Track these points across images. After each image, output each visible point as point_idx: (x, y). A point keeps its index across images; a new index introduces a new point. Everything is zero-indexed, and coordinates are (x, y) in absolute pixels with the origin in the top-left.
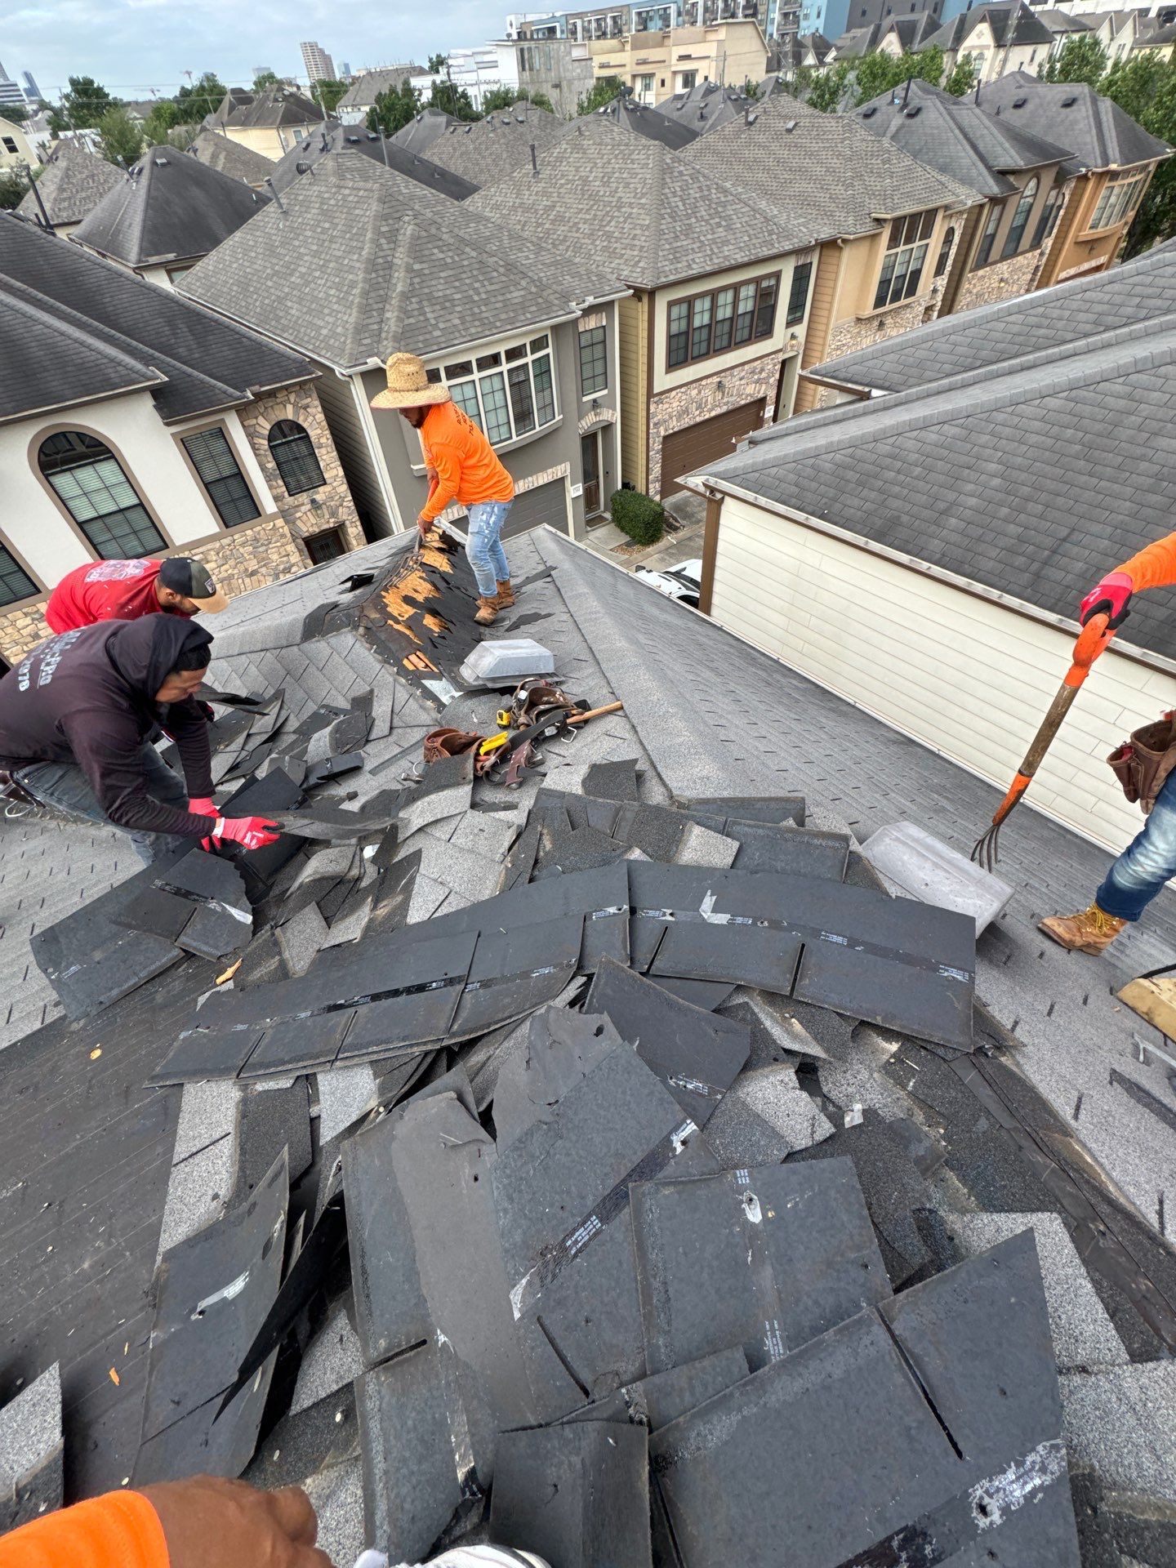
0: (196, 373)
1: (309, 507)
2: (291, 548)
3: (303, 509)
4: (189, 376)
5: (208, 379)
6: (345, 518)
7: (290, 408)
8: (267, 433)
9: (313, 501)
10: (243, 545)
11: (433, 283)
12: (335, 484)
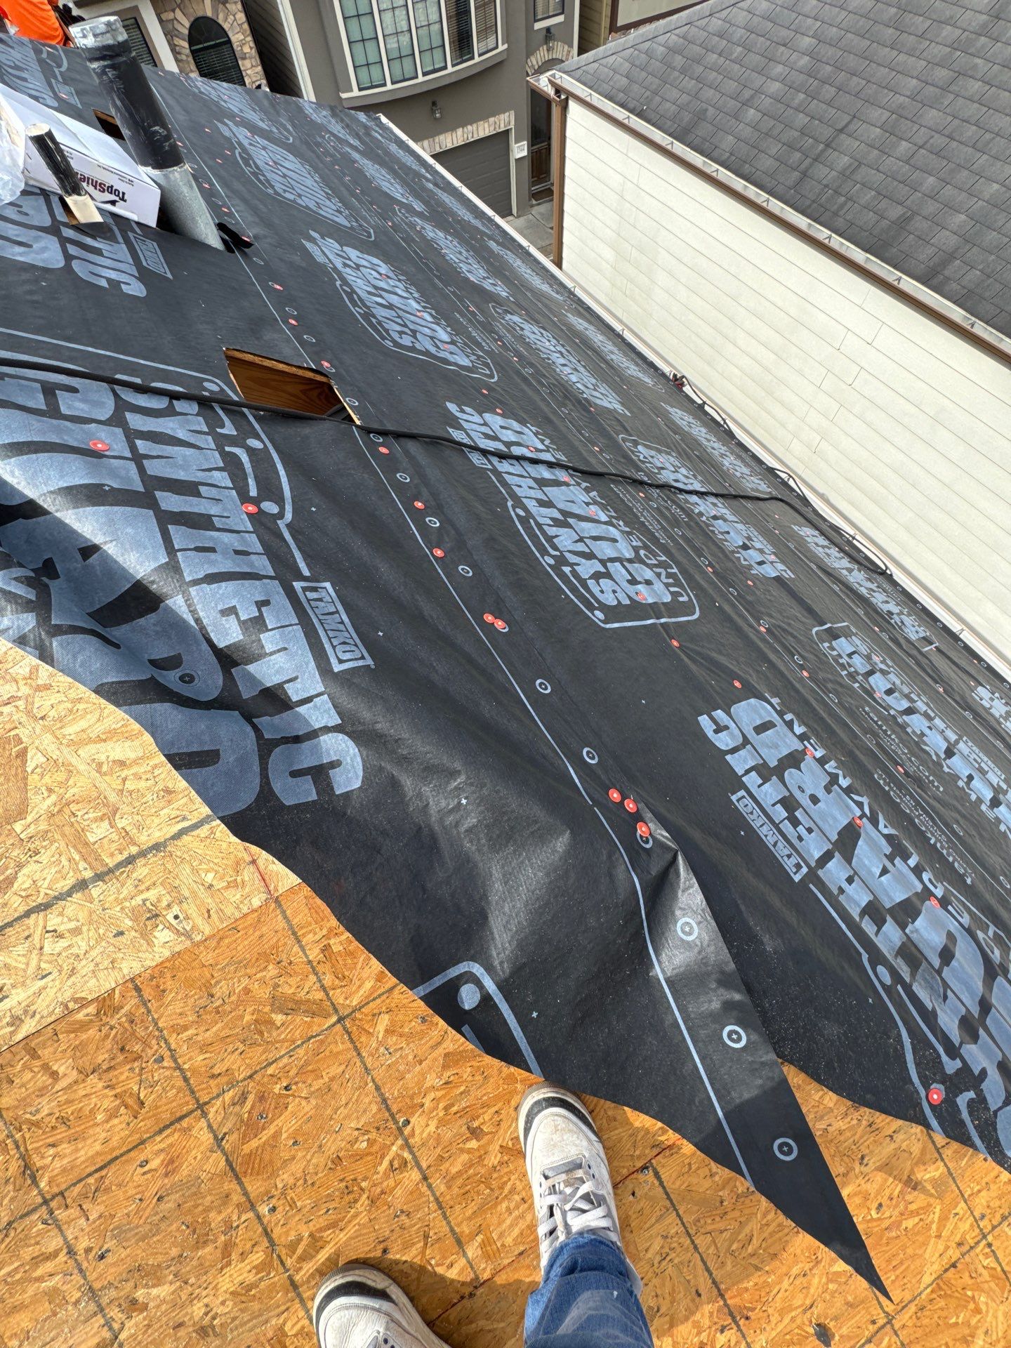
8: (186, 32)
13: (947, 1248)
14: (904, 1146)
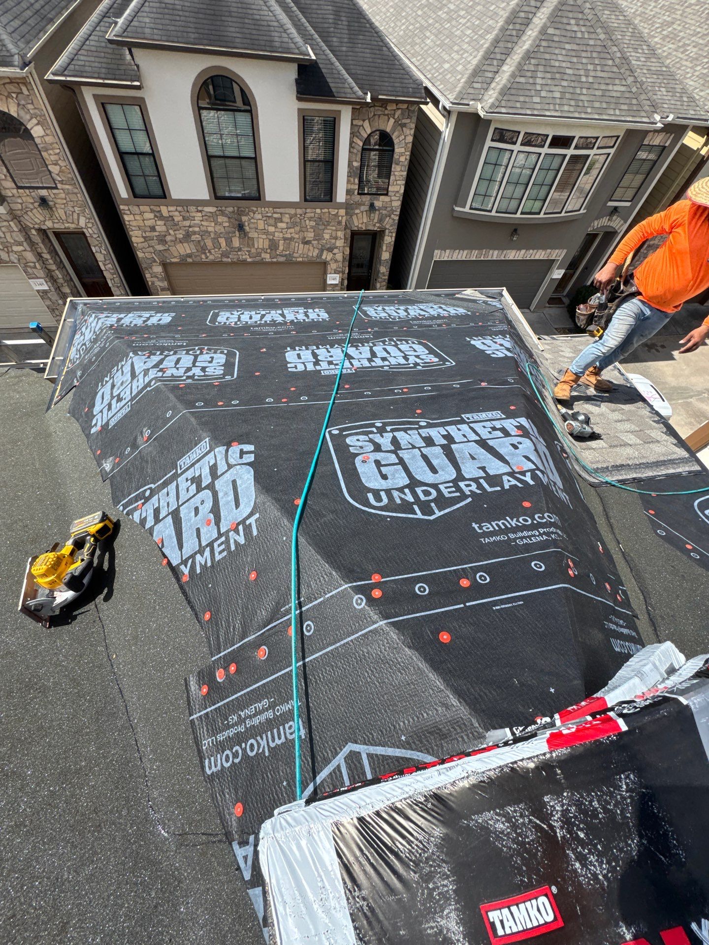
0: (337, 64)
1: (367, 208)
2: (340, 234)
3: (363, 208)
4: (332, 64)
5: (344, 72)
6: (387, 227)
7: (392, 121)
9: (372, 206)
10: (310, 219)
11: (557, 51)
12: (393, 198)
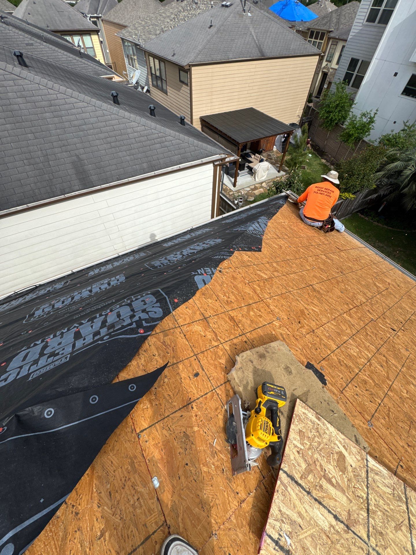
13: (181, 336)
14: (153, 343)
